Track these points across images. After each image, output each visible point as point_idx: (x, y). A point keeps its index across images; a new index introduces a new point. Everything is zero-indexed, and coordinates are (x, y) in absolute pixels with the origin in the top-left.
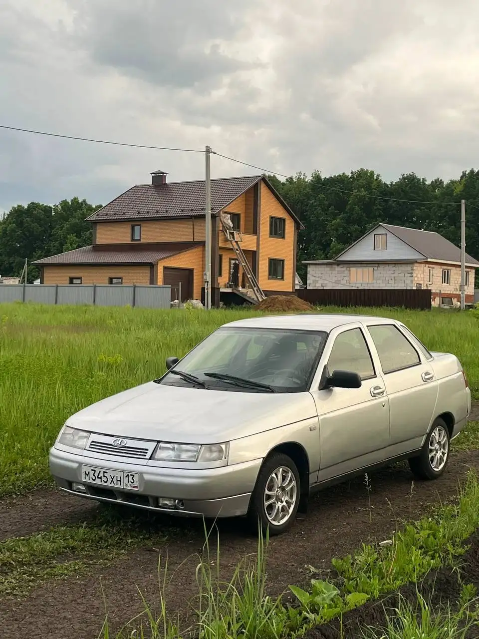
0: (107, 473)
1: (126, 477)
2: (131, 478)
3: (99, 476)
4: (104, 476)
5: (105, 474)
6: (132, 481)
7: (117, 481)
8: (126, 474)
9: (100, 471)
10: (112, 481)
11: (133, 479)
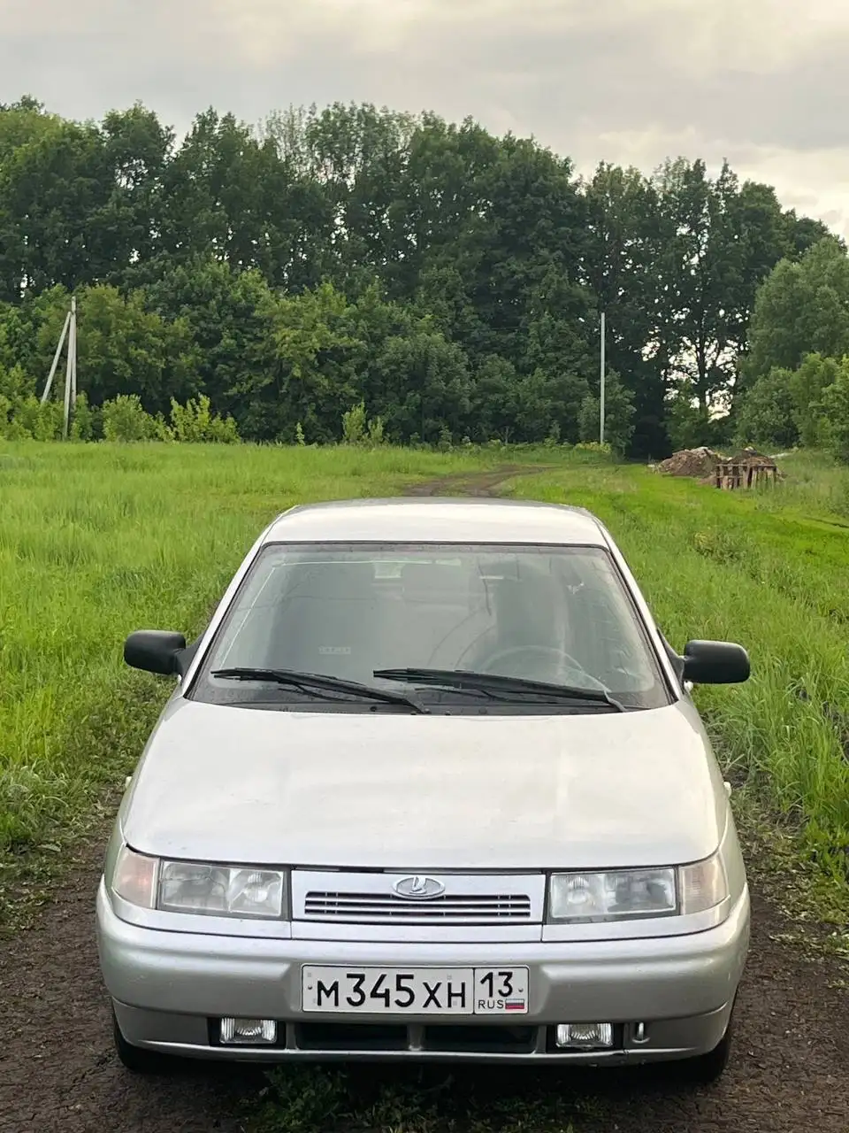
0: (411, 977)
1: (483, 982)
2: (499, 983)
3: (381, 991)
4: (399, 988)
5: (404, 983)
6: (506, 990)
7: (451, 995)
8: (482, 974)
9: (383, 977)
10: (432, 997)
11: (506, 983)
